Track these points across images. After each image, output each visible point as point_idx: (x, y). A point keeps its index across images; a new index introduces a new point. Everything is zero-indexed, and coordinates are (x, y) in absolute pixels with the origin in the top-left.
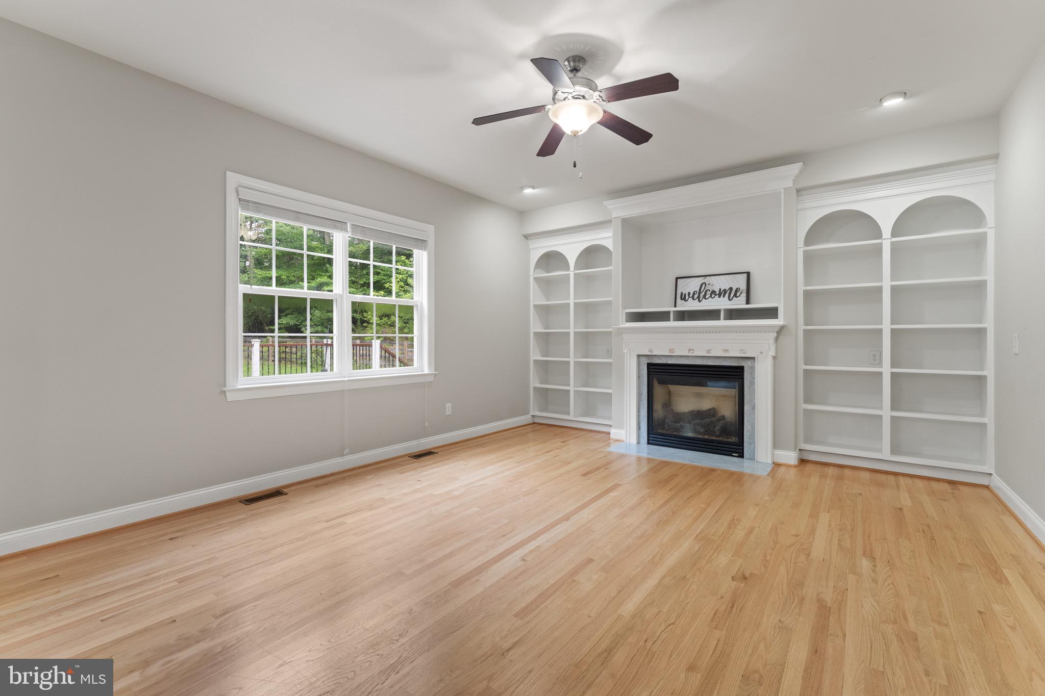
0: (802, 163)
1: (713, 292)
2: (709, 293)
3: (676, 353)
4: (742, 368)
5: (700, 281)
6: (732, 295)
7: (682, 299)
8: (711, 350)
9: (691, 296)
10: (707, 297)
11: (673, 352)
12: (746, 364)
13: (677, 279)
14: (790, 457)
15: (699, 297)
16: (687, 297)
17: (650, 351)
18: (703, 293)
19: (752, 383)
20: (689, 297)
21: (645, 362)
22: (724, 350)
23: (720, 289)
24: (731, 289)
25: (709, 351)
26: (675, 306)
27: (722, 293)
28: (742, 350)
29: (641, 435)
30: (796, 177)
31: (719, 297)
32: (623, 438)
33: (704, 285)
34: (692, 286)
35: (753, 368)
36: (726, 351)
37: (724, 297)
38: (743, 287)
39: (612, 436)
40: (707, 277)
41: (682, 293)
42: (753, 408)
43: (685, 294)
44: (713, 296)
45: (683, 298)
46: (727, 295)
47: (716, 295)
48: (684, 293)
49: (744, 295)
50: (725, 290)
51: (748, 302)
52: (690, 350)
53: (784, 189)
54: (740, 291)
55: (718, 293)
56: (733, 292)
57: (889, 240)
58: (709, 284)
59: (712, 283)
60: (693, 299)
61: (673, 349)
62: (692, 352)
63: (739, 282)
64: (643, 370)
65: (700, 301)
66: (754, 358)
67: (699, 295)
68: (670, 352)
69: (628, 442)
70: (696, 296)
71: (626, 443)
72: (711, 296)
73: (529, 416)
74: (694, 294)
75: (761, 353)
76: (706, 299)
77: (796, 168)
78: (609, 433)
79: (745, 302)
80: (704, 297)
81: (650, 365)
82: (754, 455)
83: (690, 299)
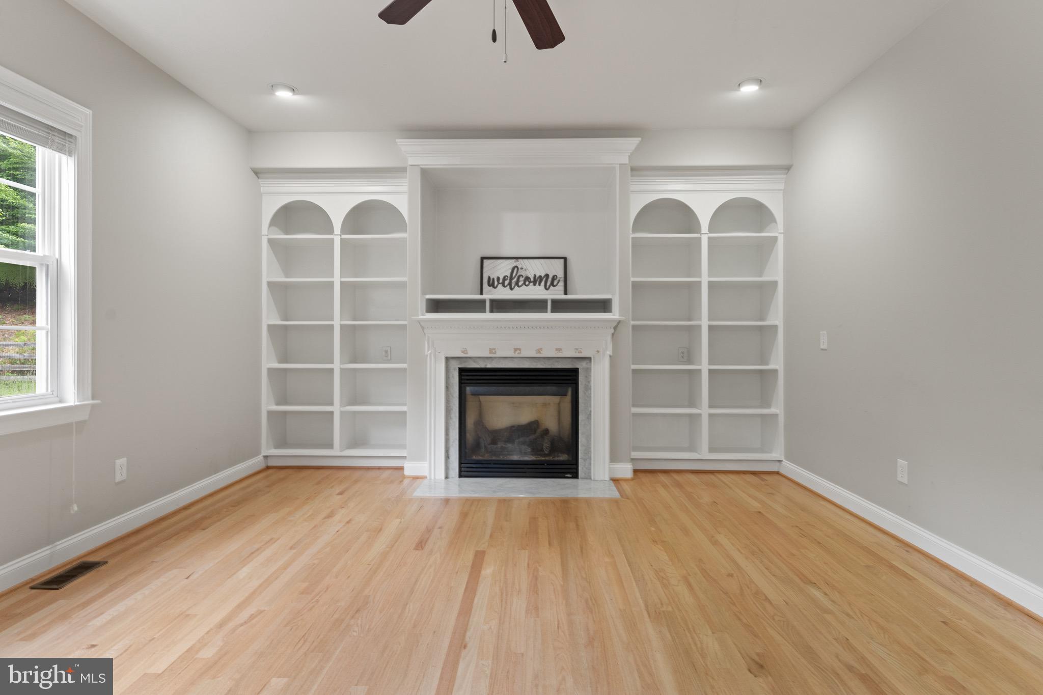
0: (640, 139)
1: (527, 278)
2: (522, 279)
3: (499, 354)
4: (575, 371)
5: (511, 264)
6: (549, 283)
7: (489, 285)
8: (541, 349)
9: (501, 281)
10: (520, 284)
11: (495, 353)
12: (581, 366)
13: (483, 259)
14: (625, 470)
15: (510, 284)
16: (496, 283)
17: (463, 352)
18: (515, 280)
19: (588, 388)
20: (499, 283)
21: (455, 366)
22: (557, 349)
23: (535, 276)
24: (547, 276)
25: (539, 351)
26: (481, 293)
27: (537, 280)
28: (577, 349)
29: (451, 466)
30: (632, 154)
31: (535, 285)
32: (426, 474)
33: (516, 269)
34: (502, 269)
35: (588, 370)
36: (559, 350)
37: (539, 285)
38: (560, 274)
39: (407, 472)
40: (520, 260)
41: (489, 278)
42: (589, 417)
43: (493, 279)
44: (527, 283)
45: (491, 284)
46: (543, 283)
47: (530, 282)
48: (491, 278)
49: (562, 284)
50: (540, 277)
51: (566, 293)
52: (516, 350)
53: (620, 164)
54: (558, 279)
55: (532, 280)
56: (550, 279)
57: (707, 236)
58: (522, 269)
59: (524, 267)
60: (504, 286)
61: (494, 349)
62: (519, 351)
63: (556, 268)
64: (453, 377)
65: (512, 289)
66: (589, 359)
67: (512, 281)
68: (491, 353)
69: (433, 477)
70: (507, 282)
71: (430, 479)
72: (524, 283)
73: (260, 458)
74: (504, 279)
75: (598, 352)
76: (519, 286)
77: (631, 143)
78: (401, 469)
79: (562, 292)
80: (517, 284)
81: (462, 371)
82: (590, 473)
83: (500, 286)
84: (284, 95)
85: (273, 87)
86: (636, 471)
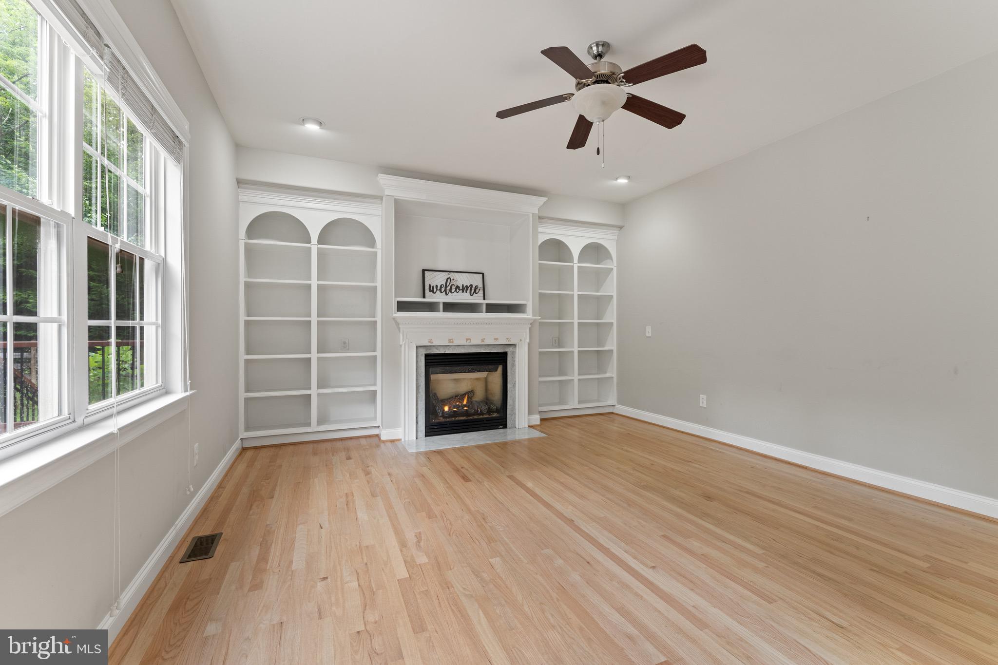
0: (547, 199)
1: (457, 287)
2: (454, 287)
3: (456, 343)
4: (505, 354)
5: (445, 276)
6: (472, 292)
7: (430, 291)
8: (484, 339)
9: (438, 288)
10: (453, 291)
11: (453, 342)
12: (509, 350)
13: (424, 271)
14: (536, 419)
15: (445, 291)
16: (435, 290)
17: (429, 342)
18: (449, 288)
19: (513, 365)
20: (437, 290)
21: (423, 352)
22: (495, 339)
23: (463, 285)
24: (471, 286)
25: (483, 340)
26: (424, 297)
27: (464, 289)
28: (508, 339)
29: (419, 429)
30: (540, 207)
31: (463, 292)
32: (401, 436)
33: (449, 279)
34: (438, 280)
35: (513, 353)
36: (496, 339)
37: (466, 292)
38: (480, 286)
39: (383, 438)
40: (452, 273)
41: (430, 285)
42: (514, 385)
43: (433, 286)
44: (458, 290)
45: (432, 290)
46: (468, 291)
47: (460, 290)
48: (432, 286)
49: (481, 292)
50: (467, 286)
51: (484, 299)
52: (467, 340)
53: (533, 214)
54: (478, 289)
55: (461, 288)
56: (473, 289)
57: (577, 265)
58: (453, 280)
59: (455, 279)
60: (441, 292)
61: (452, 339)
62: (469, 341)
63: (477, 281)
64: (421, 361)
65: (447, 294)
66: (514, 345)
67: (447, 288)
68: (450, 342)
69: (407, 440)
70: (443, 289)
71: (405, 441)
72: (456, 291)
73: (238, 442)
74: (441, 287)
75: (521, 340)
76: (452, 293)
77: (541, 200)
78: (378, 436)
79: (482, 298)
80: (450, 290)
81: (427, 356)
82: (515, 423)
83: (438, 292)
84: (312, 128)
85: (304, 121)
86: (542, 420)
